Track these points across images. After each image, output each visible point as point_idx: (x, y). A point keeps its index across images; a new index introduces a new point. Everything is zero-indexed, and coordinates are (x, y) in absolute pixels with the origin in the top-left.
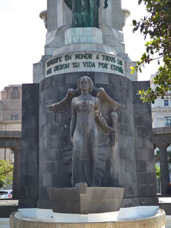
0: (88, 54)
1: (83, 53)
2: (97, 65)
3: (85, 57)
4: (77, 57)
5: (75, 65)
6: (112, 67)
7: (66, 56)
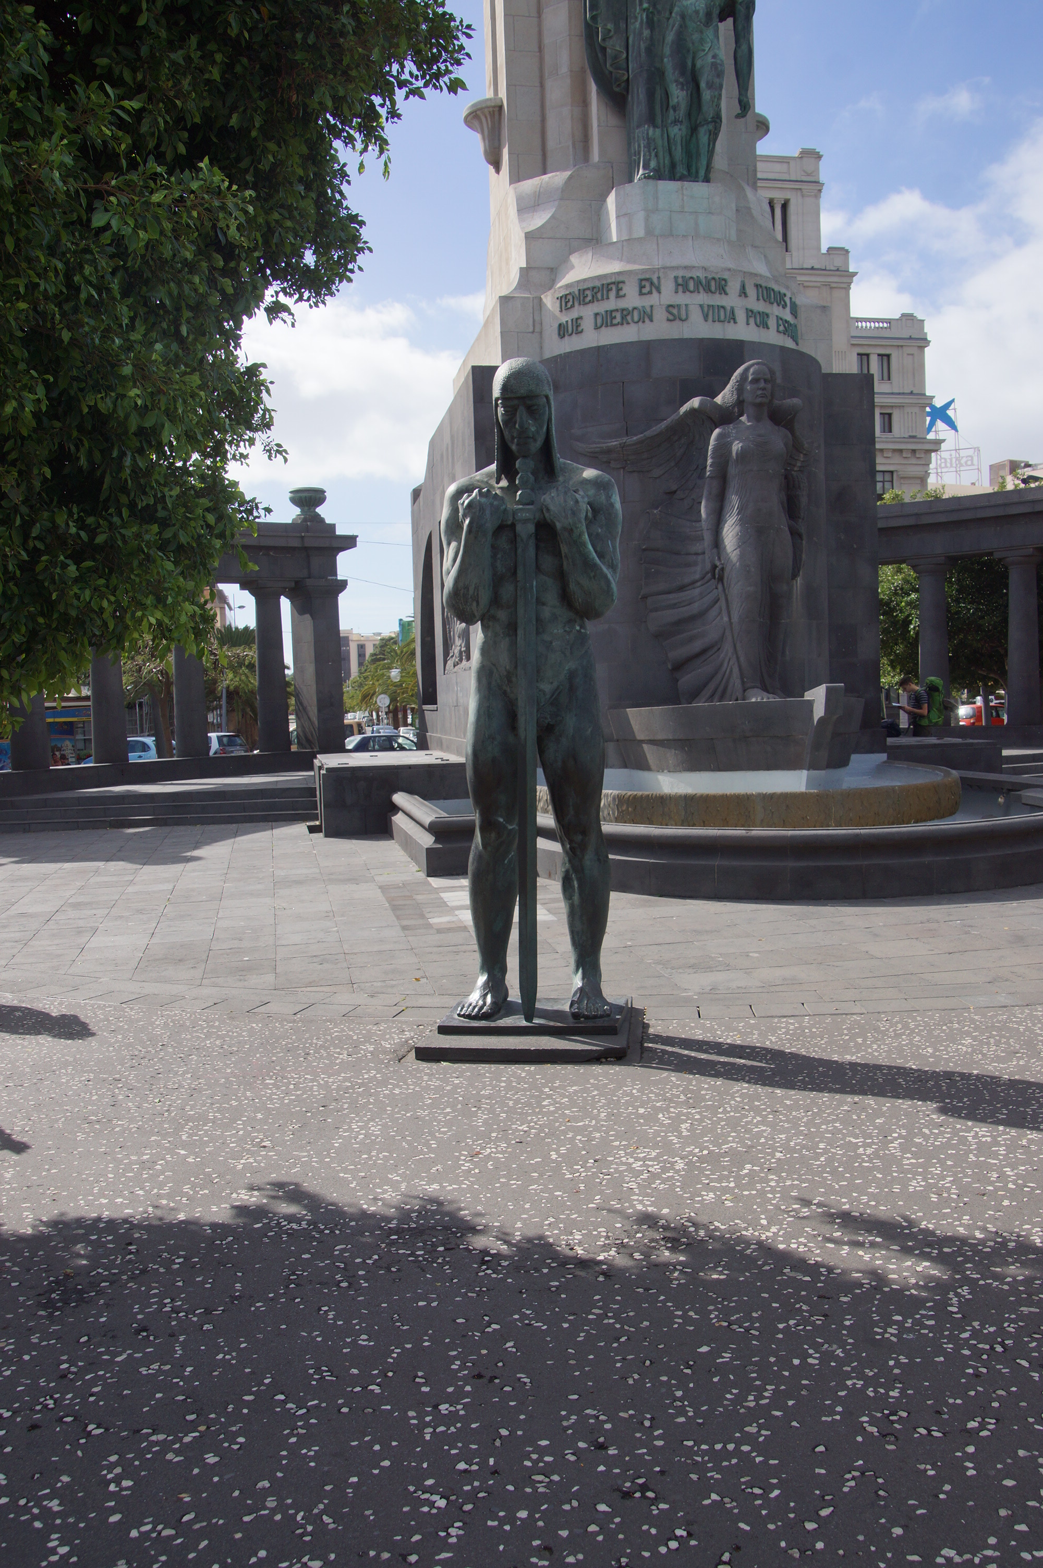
0: (717, 277)
1: (701, 274)
2: (741, 316)
3: (708, 290)
4: (682, 285)
5: (675, 311)
6: (778, 326)
7: (641, 280)
